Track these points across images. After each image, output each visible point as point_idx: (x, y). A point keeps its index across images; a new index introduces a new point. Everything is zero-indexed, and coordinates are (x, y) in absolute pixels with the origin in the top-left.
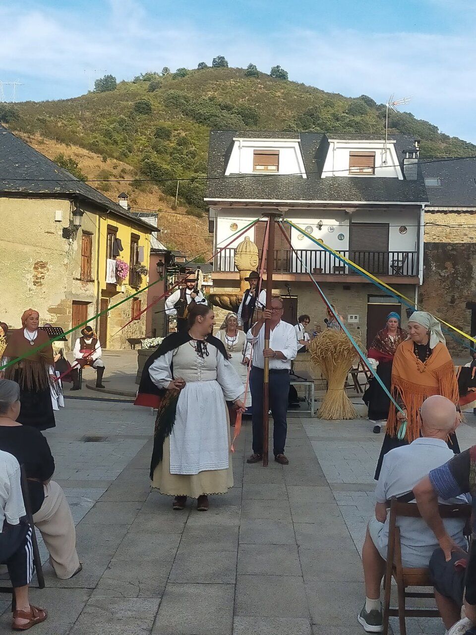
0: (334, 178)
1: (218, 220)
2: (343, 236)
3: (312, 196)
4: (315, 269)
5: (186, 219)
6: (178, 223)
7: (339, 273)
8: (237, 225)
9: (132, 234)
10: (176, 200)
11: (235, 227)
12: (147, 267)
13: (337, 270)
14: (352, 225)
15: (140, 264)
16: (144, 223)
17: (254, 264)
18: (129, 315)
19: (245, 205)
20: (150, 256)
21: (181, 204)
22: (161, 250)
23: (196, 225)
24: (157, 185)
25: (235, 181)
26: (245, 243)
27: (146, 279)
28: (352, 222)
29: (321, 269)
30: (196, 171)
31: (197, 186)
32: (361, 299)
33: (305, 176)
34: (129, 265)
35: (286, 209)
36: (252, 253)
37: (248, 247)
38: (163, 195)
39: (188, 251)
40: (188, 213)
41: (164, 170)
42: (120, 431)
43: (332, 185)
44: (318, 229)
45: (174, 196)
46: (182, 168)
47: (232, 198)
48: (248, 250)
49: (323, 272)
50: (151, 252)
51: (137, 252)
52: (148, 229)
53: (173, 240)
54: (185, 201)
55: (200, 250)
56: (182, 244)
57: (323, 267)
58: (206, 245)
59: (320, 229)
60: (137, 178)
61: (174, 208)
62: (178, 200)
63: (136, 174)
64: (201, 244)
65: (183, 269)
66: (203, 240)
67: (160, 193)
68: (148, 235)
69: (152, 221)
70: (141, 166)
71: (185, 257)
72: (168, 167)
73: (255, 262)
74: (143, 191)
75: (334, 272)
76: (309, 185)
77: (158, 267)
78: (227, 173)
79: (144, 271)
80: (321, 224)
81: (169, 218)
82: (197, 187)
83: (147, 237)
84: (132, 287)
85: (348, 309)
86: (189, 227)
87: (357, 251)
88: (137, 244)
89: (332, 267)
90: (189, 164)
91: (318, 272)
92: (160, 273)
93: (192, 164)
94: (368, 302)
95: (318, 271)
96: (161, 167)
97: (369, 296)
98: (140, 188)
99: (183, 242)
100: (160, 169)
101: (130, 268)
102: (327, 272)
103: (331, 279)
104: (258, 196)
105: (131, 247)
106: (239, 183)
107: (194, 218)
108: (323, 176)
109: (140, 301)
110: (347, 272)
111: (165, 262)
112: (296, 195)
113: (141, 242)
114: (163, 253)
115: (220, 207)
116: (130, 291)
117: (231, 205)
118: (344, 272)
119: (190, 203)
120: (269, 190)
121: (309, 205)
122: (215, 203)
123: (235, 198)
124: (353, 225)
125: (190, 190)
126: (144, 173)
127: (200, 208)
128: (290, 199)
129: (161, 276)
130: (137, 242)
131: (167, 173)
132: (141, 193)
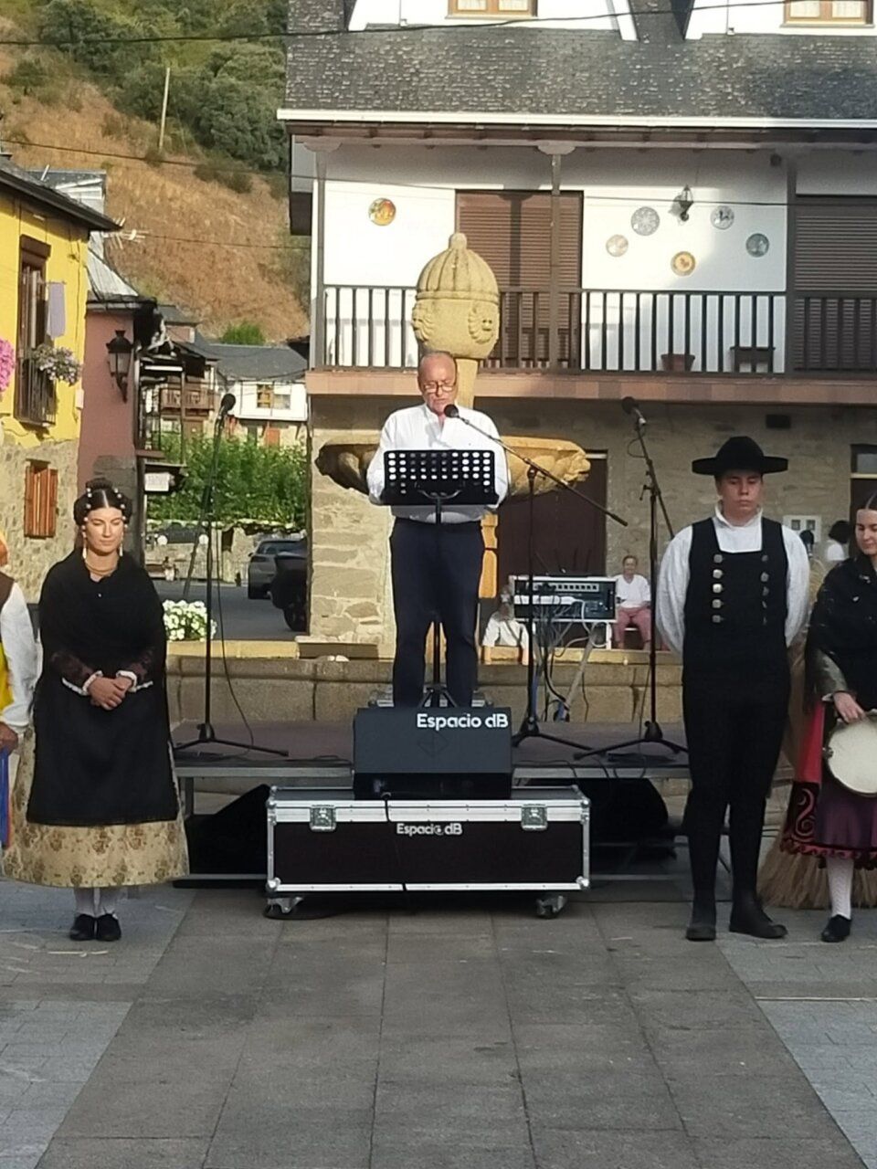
0: (732, 41)
1: (329, 185)
2: (766, 240)
3: (658, 102)
4: (670, 358)
5: (197, 196)
6: (170, 209)
7: (754, 369)
8: (392, 207)
9: (24, 238)
10: (161, 131)
11: (386, 211)
12: (78, 356)
13: (746, 361)
14: (798, 203)
15: (51, 344)
16: (64, 200)
17: (482, 335)
18: (14, 523)
19: (422, 132)
20: (86, 317)
21: (177, 146)
22: (120, 299)
23: (232, 218)
24: (95, 80)
25: (387, 52)
26: (452, 257)
27: (70, 396)
28: (798, 192)
29: (688, 358)
30: (226, 36)
31: (232, 86)
32: (830, 460)
33: (629, 33)
34: (14, 347)
35: (568, 146)
36: (475, 295)
37: (461, 272)
38: (117, 114)
39: (203, 303)
40: (203, 174)
41: (119, 31)
42: (18, 964)
43: (724, 64)
44: (676, 219)
45: (154, 118)
46: (179, 25)
47: (377, 108)
48: (461, 284)
49: (697, 366)
50: (88, 302)
51: (42, 306)
52: (78, 222)
53: (152, 269)
54: (190, 136)
55: (243, 299)
56: (183, 282)
57: (696, 350)
58: (263, 284)
59: (684, 217)
60: (29, 56)
61: (153, 160)
62: (167, 132)
63: (24, 44)
64: (246, 282)
65: (194, 364)
66: (254, 266)
67: (106, 107)
68: (77, 246)
69: (88, 196)
70: (42, 16)
71: (194, 325)
72: (131, 21)
73: (487, 325)
74: (48, 101)
75: (737, 368)
76: (641, 62)
77: (113, 357)
78: (356, 23)
79: (64, 368)
80: (689, 199)
81: (138, 193)
82: (232, 88)
83: (75, 251)
84: (25, 426)
85: (781, 494)
86: (207, 222)
87: (816, 294)
88: (42, 275)
89: (726, 349)
90: (202, 12)
91: (680, 366)
92: (120, 379)
93: (213, 11)
94: (854, 470)
95: (676, 365)
96: (109, 20)
97: (858, 449)
98: (38, 91)
99: (188, 275)
100: (103, 27)
101: (18, 359)
102: (712, 366)
103: (721, 392)
104: (466, 103)
105: (21, 286)
106: (398, 58)
107: (225, 194)
108: (693, 32)
109: (54, 473)
110: (779, 367)
111: (136, 337)
112: (599, 97)
113: (56, 267)
114: (131, 306)
115: (331, 142)
116: (18, 439)
117: (372, 136)
118: (771, 367)
119: (207, 143)
120: (506, 81)
121: (646, 133)
122: (317, 129)
123: (386, 108)
124: (800, 201)
125: (205, 98)
126: (47, 41)
127: (241, 157)
128: (581, 111)
129: (123, 387)
130: (40, 268)
131: (126, 41)
132: (44, 110)
